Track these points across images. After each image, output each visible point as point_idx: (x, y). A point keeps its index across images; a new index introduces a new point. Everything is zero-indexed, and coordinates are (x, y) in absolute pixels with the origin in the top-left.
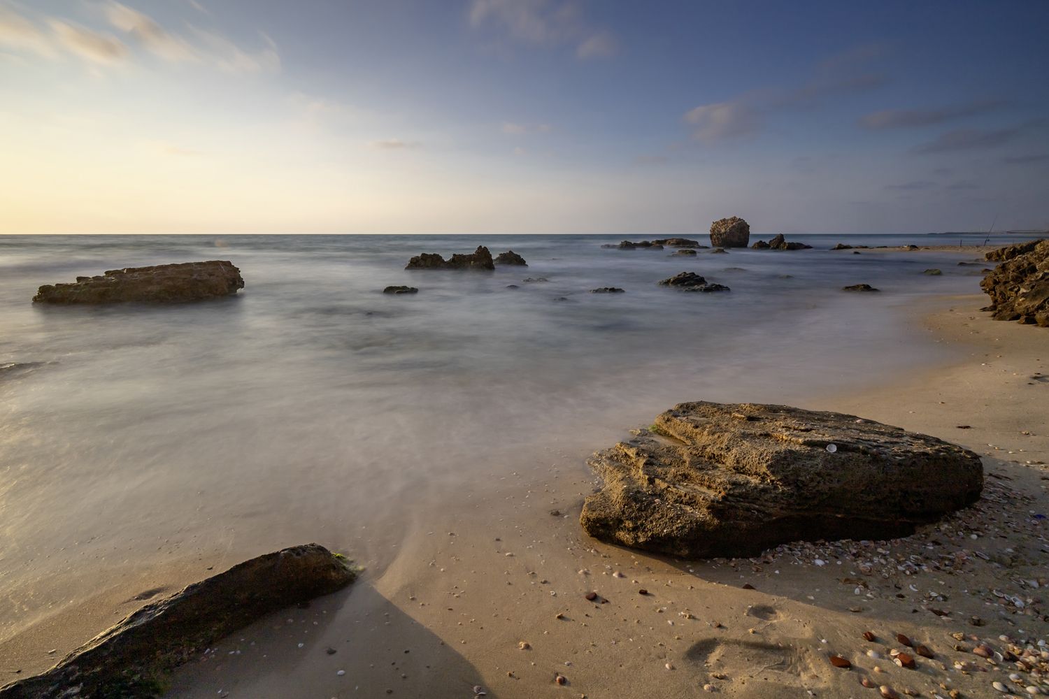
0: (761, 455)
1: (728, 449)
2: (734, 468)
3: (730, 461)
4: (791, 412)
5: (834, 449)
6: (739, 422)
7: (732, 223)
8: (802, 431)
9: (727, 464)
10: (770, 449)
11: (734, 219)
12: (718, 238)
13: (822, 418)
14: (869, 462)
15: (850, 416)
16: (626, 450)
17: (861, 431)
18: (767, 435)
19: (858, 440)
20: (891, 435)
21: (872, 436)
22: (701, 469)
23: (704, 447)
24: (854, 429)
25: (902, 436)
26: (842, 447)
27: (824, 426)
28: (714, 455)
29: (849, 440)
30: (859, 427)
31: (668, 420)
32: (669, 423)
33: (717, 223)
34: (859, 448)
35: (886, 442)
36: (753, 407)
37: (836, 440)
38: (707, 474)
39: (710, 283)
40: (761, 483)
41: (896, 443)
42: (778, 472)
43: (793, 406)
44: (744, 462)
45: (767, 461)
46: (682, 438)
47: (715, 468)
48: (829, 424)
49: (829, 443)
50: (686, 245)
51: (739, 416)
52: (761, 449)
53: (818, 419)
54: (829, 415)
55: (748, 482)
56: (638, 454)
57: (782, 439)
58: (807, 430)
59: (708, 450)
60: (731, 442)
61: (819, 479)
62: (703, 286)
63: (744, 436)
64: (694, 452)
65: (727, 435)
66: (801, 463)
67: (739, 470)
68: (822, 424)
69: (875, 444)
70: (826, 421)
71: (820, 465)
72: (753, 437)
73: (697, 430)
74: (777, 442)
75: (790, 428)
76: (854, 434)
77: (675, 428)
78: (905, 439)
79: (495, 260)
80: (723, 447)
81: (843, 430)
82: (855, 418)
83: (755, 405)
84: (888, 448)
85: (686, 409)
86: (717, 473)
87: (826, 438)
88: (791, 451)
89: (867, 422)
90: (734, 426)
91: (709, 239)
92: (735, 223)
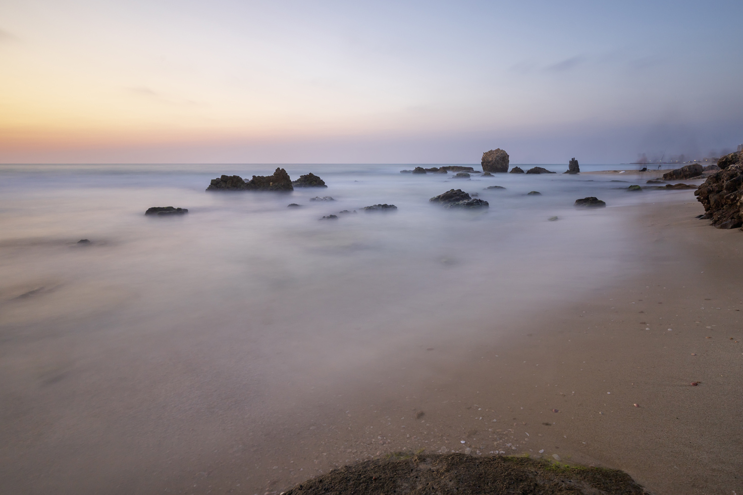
7: (497, 154)
11: (498, 151)
12: (487, 165)
33: (486, 153)
79: (294, 182)
91: (481, 165)
92: (499, 154)
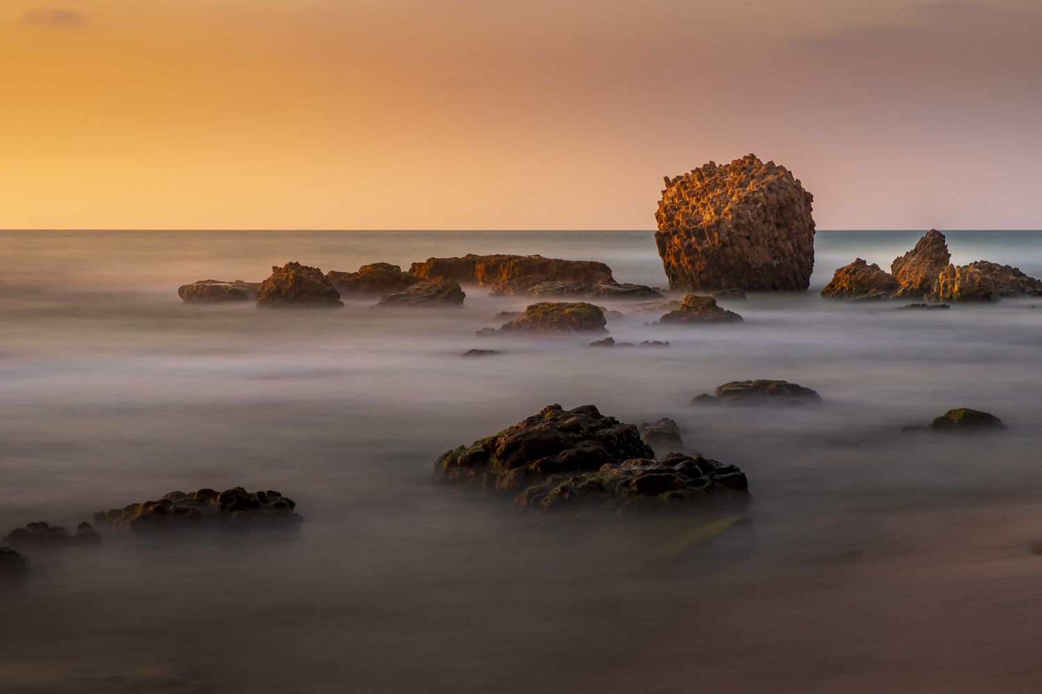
7: (743, 185)
11: (748, 167)
12: (690, 250)
33: (682, 182)
39: (661, 453)
62: (634, 467)
92: (751, 186)
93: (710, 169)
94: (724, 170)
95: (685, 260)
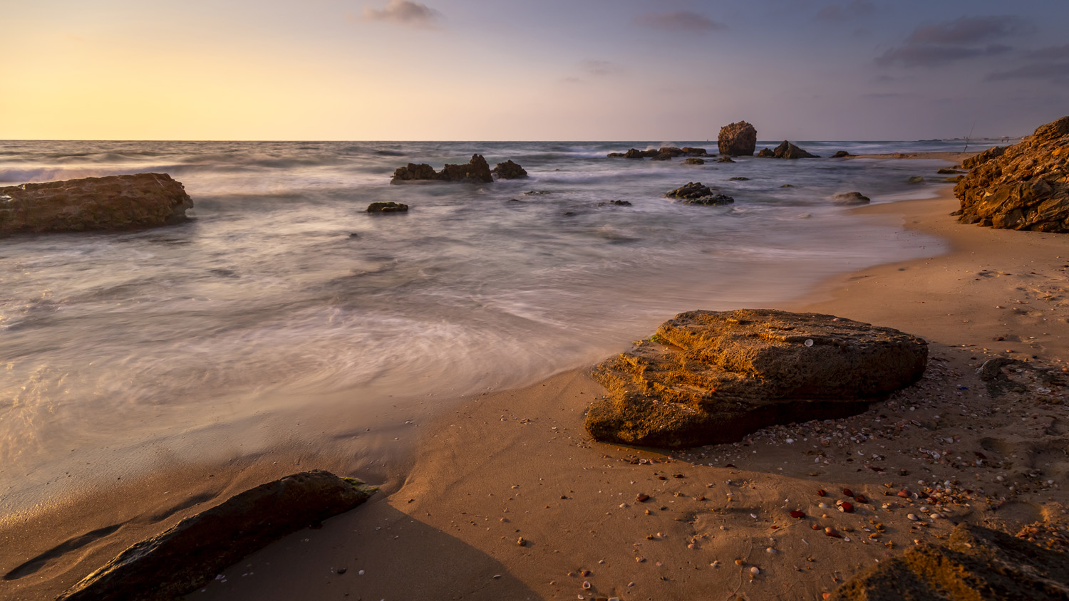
0: (748, 353)
1: (720, 350)
2: (724, 367)
3: (721, 361)
4: (777, 314)
5: (811, 343)
6: (732, 327)
7: (740, 129)
8: (786, 330)
9: (719, 364)
10: (756, 347)
11: (742, 124)
12: (725, 146)
13: (805, 318)
14: (839, 353)
15: (829, 316)
16: (628, 360)
17: (836, 327)
18: (755, 336)
19: (832, 335)
20: (860, 329)
21: (844, 331)
22: (695, 370)
23: (699, 351)
24: (830, 326)
25: (869, 329)
26: (818, 341)
27: (805, 325)
28: (707, 357)
29: (824, 334)
30: (834, 325)
31: (669, 330)
32: (669, 332)
33: (726, 128)
34: (831, 341)
35: (855, 335)
36: (746, 312)
37: (814, 336)
38: (700, 374)
39: (715, 193)
40: (746, 379)
41: (864, 335)
42: (762, 367)
43: (781, 310)
44: (733, 361)
45: (753, 358)
46: (680, 345)
47: (707, 368)
48: (810, 323)
49: (807, 338)
50: (693, 154)
51: (733, 320)
52: (749, 348)
53: (801, 320)
54: (811, 316)
55: (736, 378)
56: (639, 362)
57: (768, 338)
58: (790, 329)
59: (702, 353)
60: (723, 344)
61: (796, 370)
62: (709, 197)
63: (735, 338)
64: (690, 356)
65: (721, 338)
66: (781, 358)
67: (728, 368)
68: (804, 323)
69: (846, 337)
70: (808, 321)
71: (798, 359)
72: (743, 338)
73: (695, 337)
74: (763, 341)
75: (776, 328)
76: (830, 329)
77: (674, 336)
78: (870, 332)
79: (493, 171)
80: (716, 348)
81: (821, 327)
82: (833, 317)
83: (747, 310)
84: (855, 339)
85: (686, 317)
86: (709, 372)
87: (805, 335)
88: (774, 348)
89: (842, 320)
90: (727, 330)
91: (717, 145)
92: (742, 129)
93: (733, 124)
94: (736, 125)
95: (724, 148)
